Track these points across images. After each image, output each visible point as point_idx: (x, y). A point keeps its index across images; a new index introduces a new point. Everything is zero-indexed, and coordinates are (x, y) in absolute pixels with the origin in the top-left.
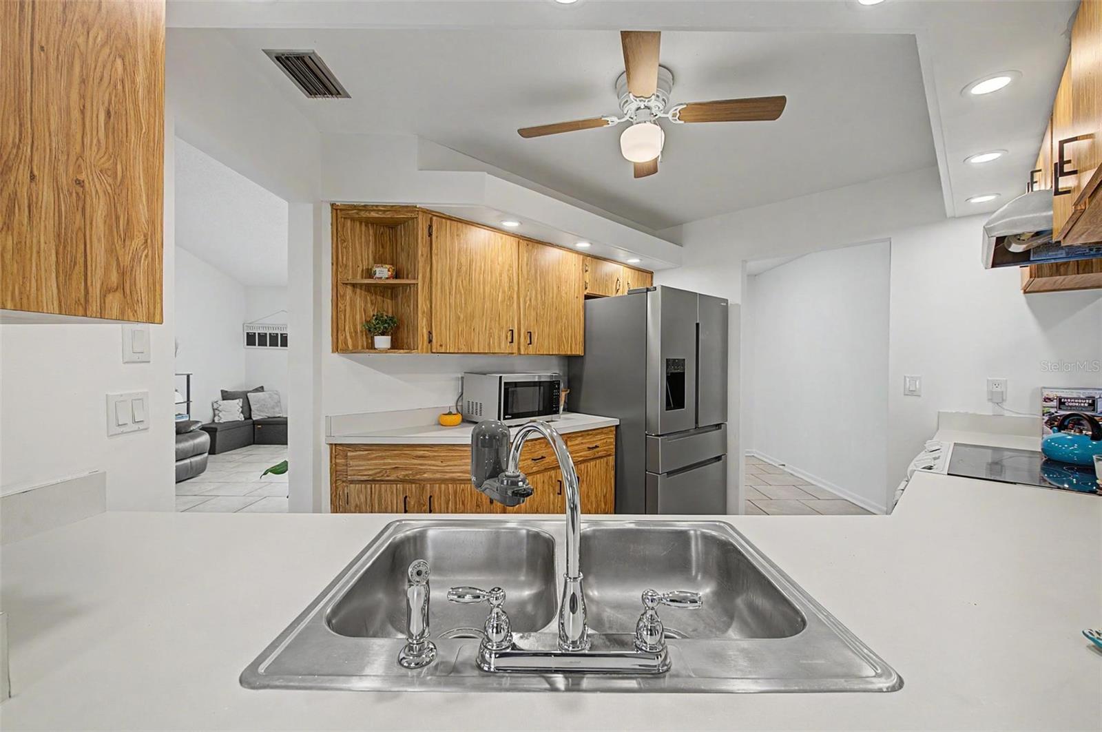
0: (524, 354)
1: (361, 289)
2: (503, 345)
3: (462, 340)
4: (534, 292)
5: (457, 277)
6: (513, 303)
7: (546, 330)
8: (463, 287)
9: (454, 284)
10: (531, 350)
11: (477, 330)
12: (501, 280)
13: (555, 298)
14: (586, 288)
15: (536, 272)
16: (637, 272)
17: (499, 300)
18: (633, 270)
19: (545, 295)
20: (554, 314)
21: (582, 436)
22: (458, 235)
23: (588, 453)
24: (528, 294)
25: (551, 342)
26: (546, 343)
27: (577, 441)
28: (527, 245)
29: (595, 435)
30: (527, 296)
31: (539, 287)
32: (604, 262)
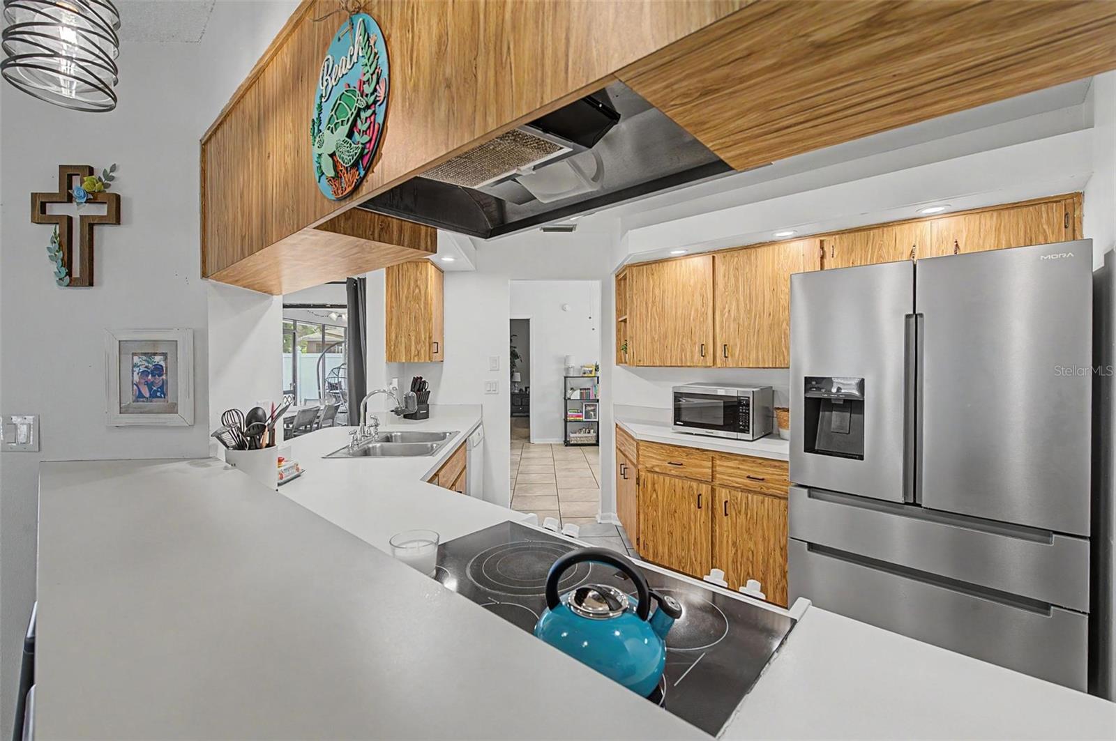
2: (696, 359)
3: (656, 356)
4: (734, 304)
5: (652, 307)
6: (707, 318)
7: (754, 340)
8: (657, 313)
9: (650, 313)
11: (670, 347)
13: (767, 301)
15: (737, 280)
16: (995, 214)
17: (692, 318)
18: (978, 216)
19: (751, 301)
20: (766, 322)
21: (744, 460)
22: (653, 274)
23: (748, 481)
24: (727, 306)
25: (760, 354)
26: (753, 355)
27: (731, 464)
28: (724, 257)
29: (765, 466)
30: (724, 308)
31: (742, 298)
32: (876, 231)
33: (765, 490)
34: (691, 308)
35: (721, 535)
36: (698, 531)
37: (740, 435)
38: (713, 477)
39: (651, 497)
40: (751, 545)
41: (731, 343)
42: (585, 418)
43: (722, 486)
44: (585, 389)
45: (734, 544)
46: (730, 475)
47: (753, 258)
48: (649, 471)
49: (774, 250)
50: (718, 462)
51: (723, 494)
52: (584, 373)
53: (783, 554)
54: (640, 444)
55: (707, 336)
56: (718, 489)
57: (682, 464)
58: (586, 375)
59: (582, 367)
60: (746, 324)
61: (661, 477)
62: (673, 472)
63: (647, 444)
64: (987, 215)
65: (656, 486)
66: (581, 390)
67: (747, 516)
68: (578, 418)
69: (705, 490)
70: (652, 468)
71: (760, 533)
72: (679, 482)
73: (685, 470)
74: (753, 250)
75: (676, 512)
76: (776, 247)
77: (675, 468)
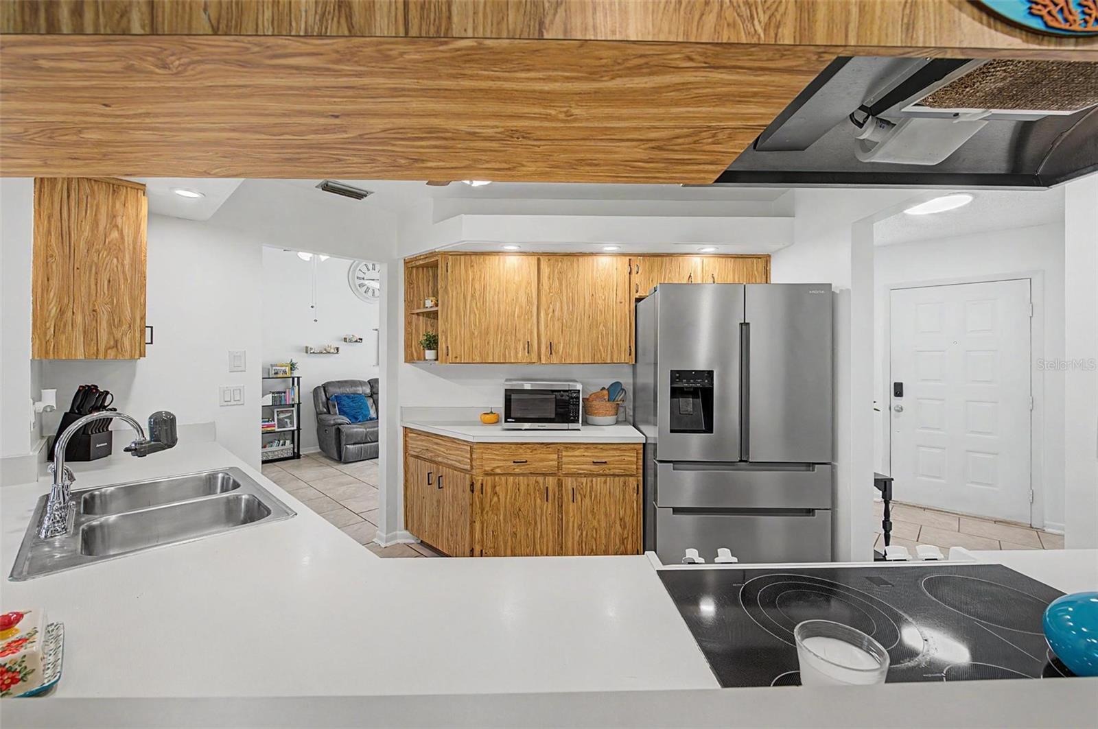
0: (545, 364)
1: (423, 316)
2: (520, 355)
3: (476, 352)
4: (558, 305)
5: (471, 300)
6: (532, 316)
7: (576, 339)
8: (477, 308)
9: (468, 307)
10: (555, 359)
11: (491, 344)
12: (517, 297)
13: (587, 305)
14: (637, 292)
15: (561, 284)
16: (733, 260)
17: (516, 315)
18: (724, 260)
19: (573, 304)
20: (586, 323)
21: (587, 448)
22: (472, 266)
23: (593, 467)
24: (551, 306)
25: (581, 351)
26: (575, 352)
27: (577, 453)
28: (549, 260)
29: (606, 450)
30: (549, 308)
31: (565, 298)
32: (667, 258)
33: (607, 472)
34: (516, 305)
35: (568, 522)
36: (544, 525)
37: (572, 426)
38: (559, 468)
39: (491, 502)
40: (595, 523)
41: (556, 341)
42: (279, 428)
43: (567, 475)
44: (278, 393)
45: (580, 527)
46: (575, 463)
47: (575, 265)
48: (487, 474)
49: (593, 260)
50: (564, 453)
51: (569, 483)
52: (276, 373)
53: (622, 524)
54: (475, 446)
55: (531, 333)
56: (564, 479)
57: (526, 462)
58: (279, 376)
59: (272, 366)
60: (569, 324)
61: (503, 478)
62: (517, 471)
63: (482, 446)
64: (729, 259)
65: (497, 488)
66: (273, 393)
67: (591, 499)
68: (269, 429)
69: (551, 481)
70: (492, 470)
71: (603, 510)
72: (523, 479)
73: (530, 466)
74: (575, 259)
75: (520, 510)
76: (595, 257)
77: (518, 466)
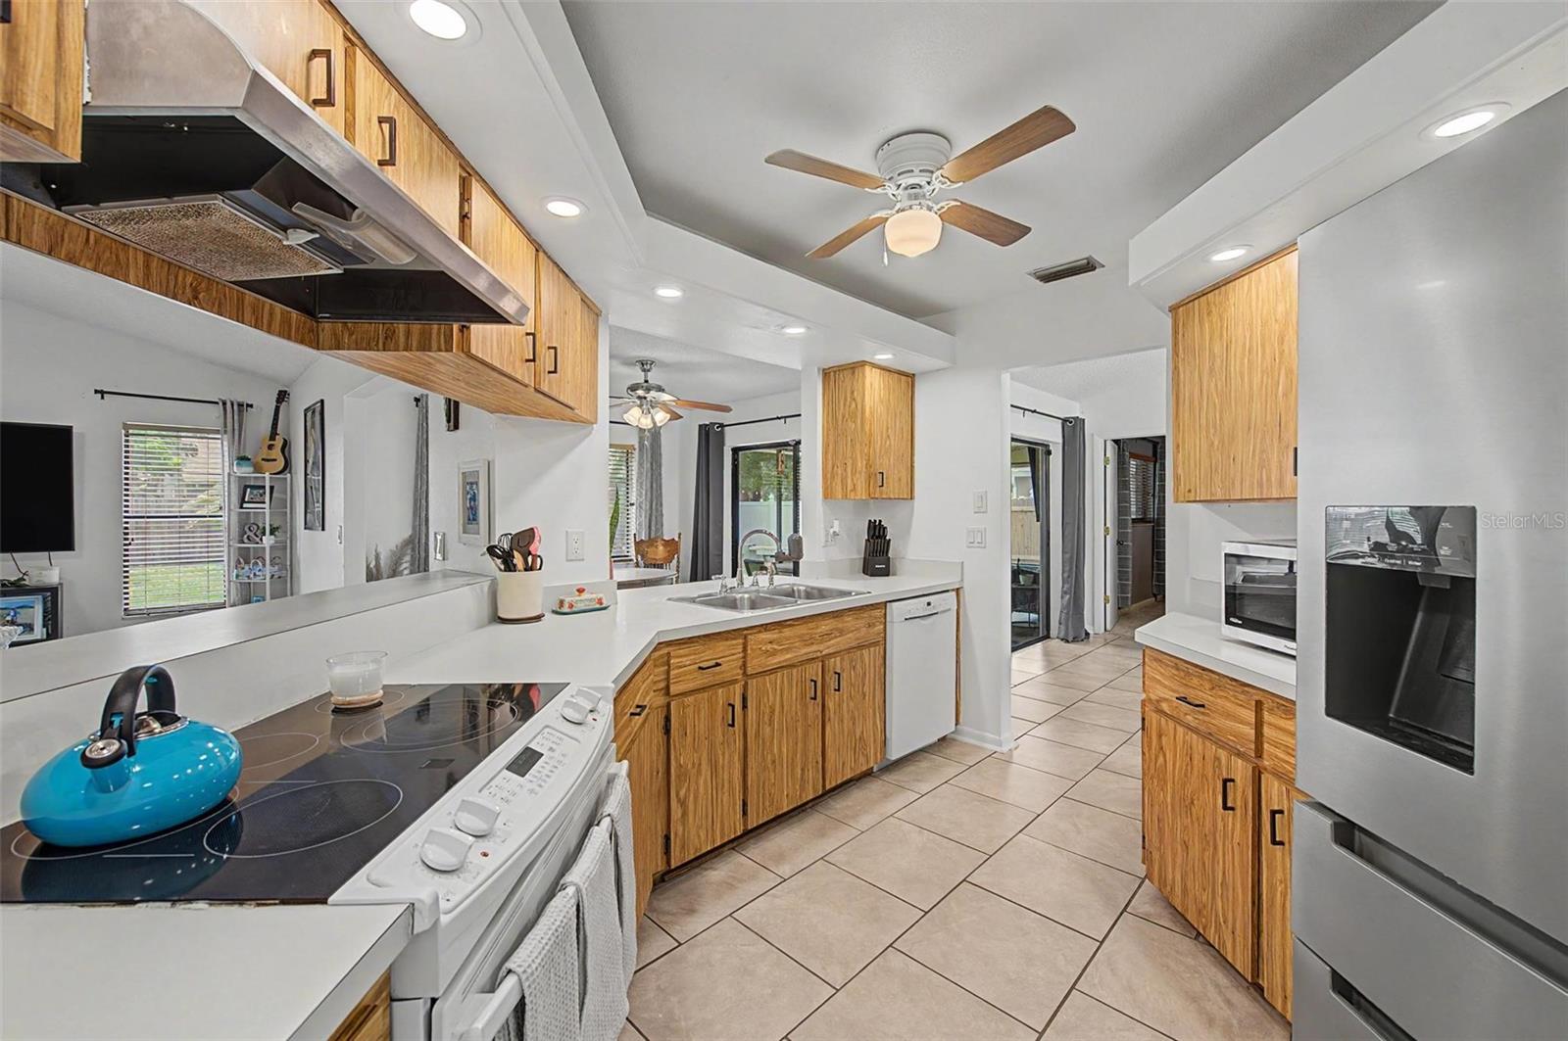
3: (1217, 482)
11: (1238, 460)
12: (1282, 353)
17: (1280, 392)
34: (1279, 370)
35: (1271, 886)
36: (1228, 858)
38: (1258, 748)
39: (1156, 760)
46: (1288, 750)
48: (1154, 708)
50: (1265, 716)
51: (1274, 793)
54: (1146, 653)
56: (1265, 778)
57: (1203, 706)
61: (1171, 725)
62: (1189, 719)
63: (1155, 654)
65: (1164, 740)
69: (1240, 770)
70: (1158, 702)
72: (1198, 743)
73: (1207, 719)
75: (1193, 804)
77: (1193, 711)
